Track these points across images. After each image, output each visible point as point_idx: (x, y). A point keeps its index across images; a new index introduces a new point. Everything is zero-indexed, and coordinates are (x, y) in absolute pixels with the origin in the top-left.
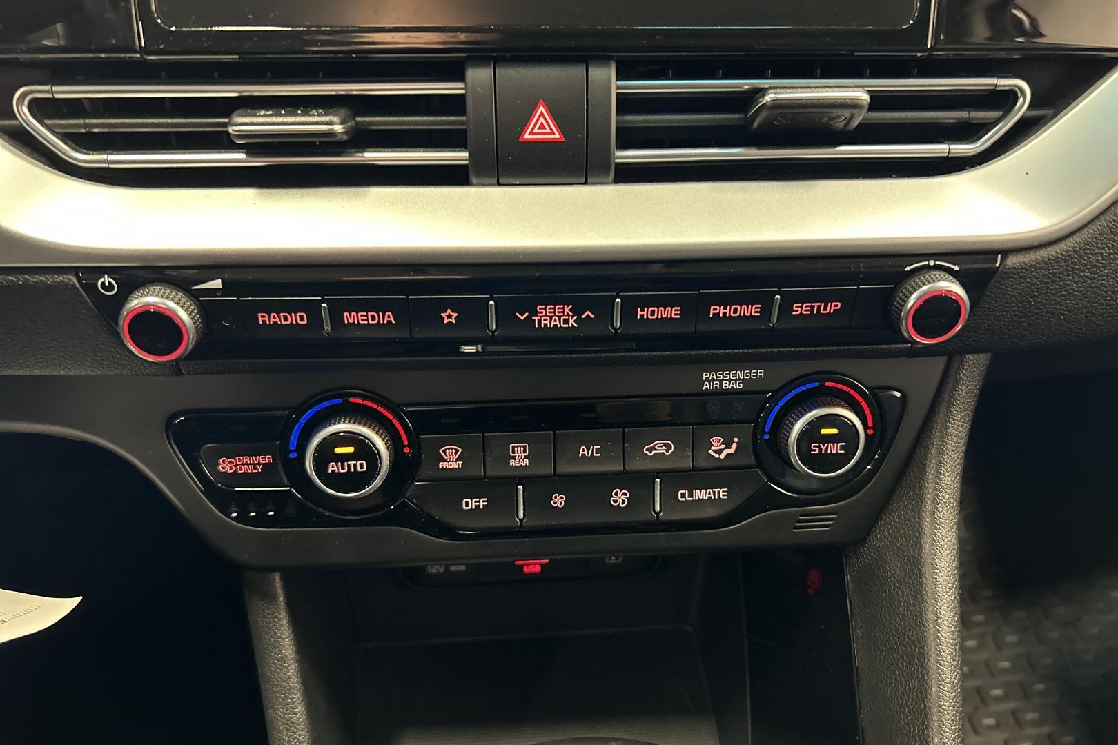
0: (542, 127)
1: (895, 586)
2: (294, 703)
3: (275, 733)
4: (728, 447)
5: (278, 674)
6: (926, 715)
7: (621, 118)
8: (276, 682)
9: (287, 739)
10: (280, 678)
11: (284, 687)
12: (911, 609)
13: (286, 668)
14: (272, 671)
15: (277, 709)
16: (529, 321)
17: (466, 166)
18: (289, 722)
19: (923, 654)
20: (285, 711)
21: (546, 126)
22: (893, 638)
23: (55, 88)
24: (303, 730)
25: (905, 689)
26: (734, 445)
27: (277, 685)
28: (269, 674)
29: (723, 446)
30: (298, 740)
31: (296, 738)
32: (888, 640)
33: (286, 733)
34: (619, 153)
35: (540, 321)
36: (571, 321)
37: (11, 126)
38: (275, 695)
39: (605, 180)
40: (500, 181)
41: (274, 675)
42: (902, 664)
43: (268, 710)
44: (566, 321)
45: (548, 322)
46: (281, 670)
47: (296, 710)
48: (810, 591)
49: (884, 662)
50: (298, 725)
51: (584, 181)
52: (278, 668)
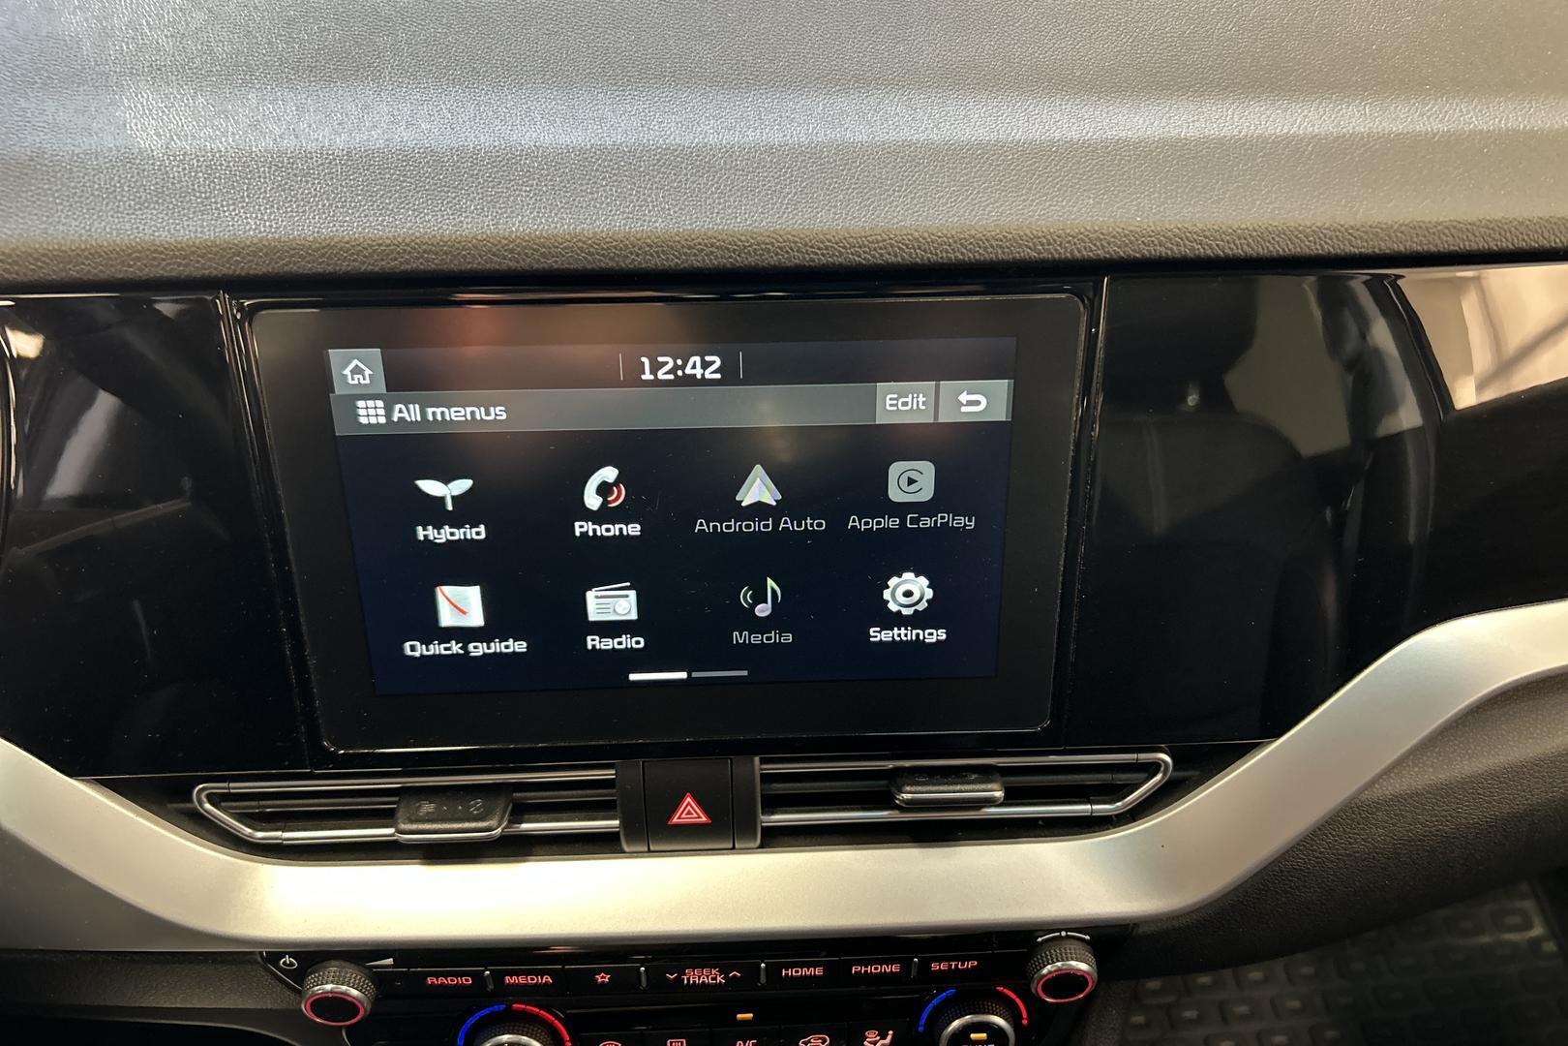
0: (689, 813)
4: (884, 1037)
7: (767, 786)
16: (679, 980)
17: (618, 832)
21: (693, 812)
23: (232, 785)
26: (889, 1038)
29: (878, 1038)
34: (764, 818)
35: (688, 979)
36: (719, 979)
37: (189, 809)
39: (752, 845)
40: (652, 848)
44: (714, 979)
45: (697, 979)
51: (731, 846)
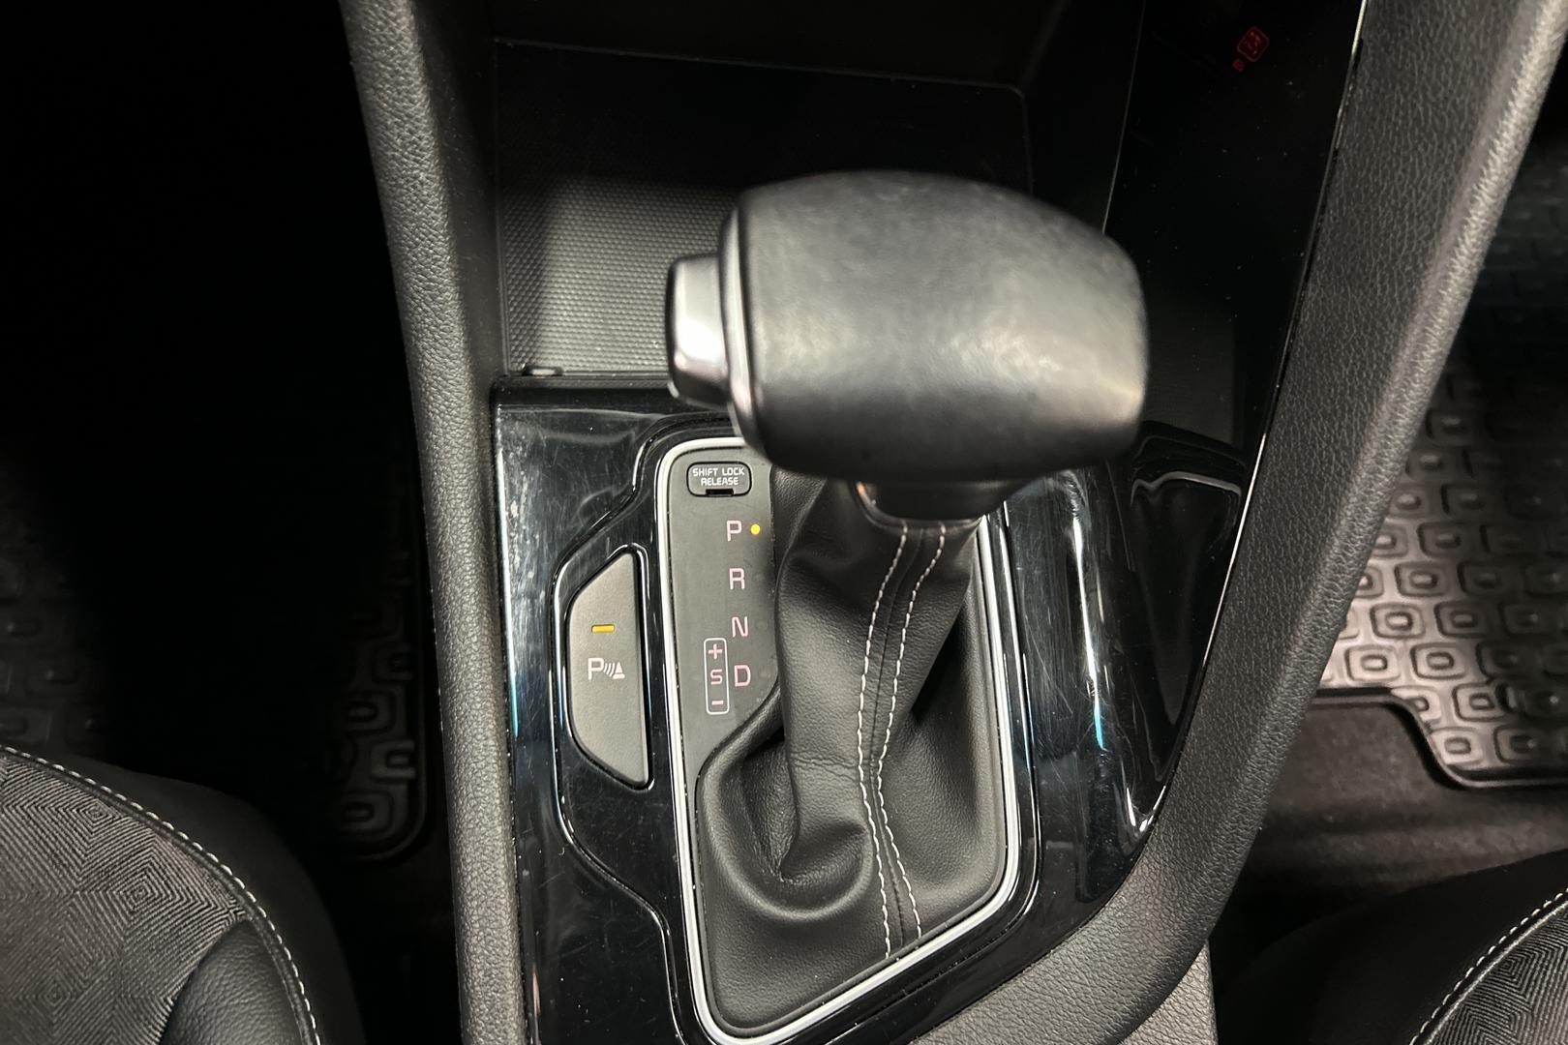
1: (1458, 16)
2: (410, 83)
3: (379, 128)
5: (382, 29)
6: (1440, 226)
8: (377, 43)
9: (399, 141)
10: (384, 36)
11: (392, 54)
12: (1476, 57)
13: (395, 20)
14: (370, 22)
15: (381, 89)
18: (402, 114)
19: (1471, 132)
20: (395, 95)
22: (1424, 105)
24: (425, 131)
25: (1416, 187)
27: (378, 49)
28: (364, 28)
30: (418, 145)
31: (414, 142)
32: (1414, 106)
33: (397, 131)
38: (377, 65)
41: (374, 30)
42: (1426, 147)
43: (366, 89)
46: (386, 22)
47: (415, 96)
48: (1237, 65)
49: (1392, 144)
50: (417, 120)
52: (381, 19)
